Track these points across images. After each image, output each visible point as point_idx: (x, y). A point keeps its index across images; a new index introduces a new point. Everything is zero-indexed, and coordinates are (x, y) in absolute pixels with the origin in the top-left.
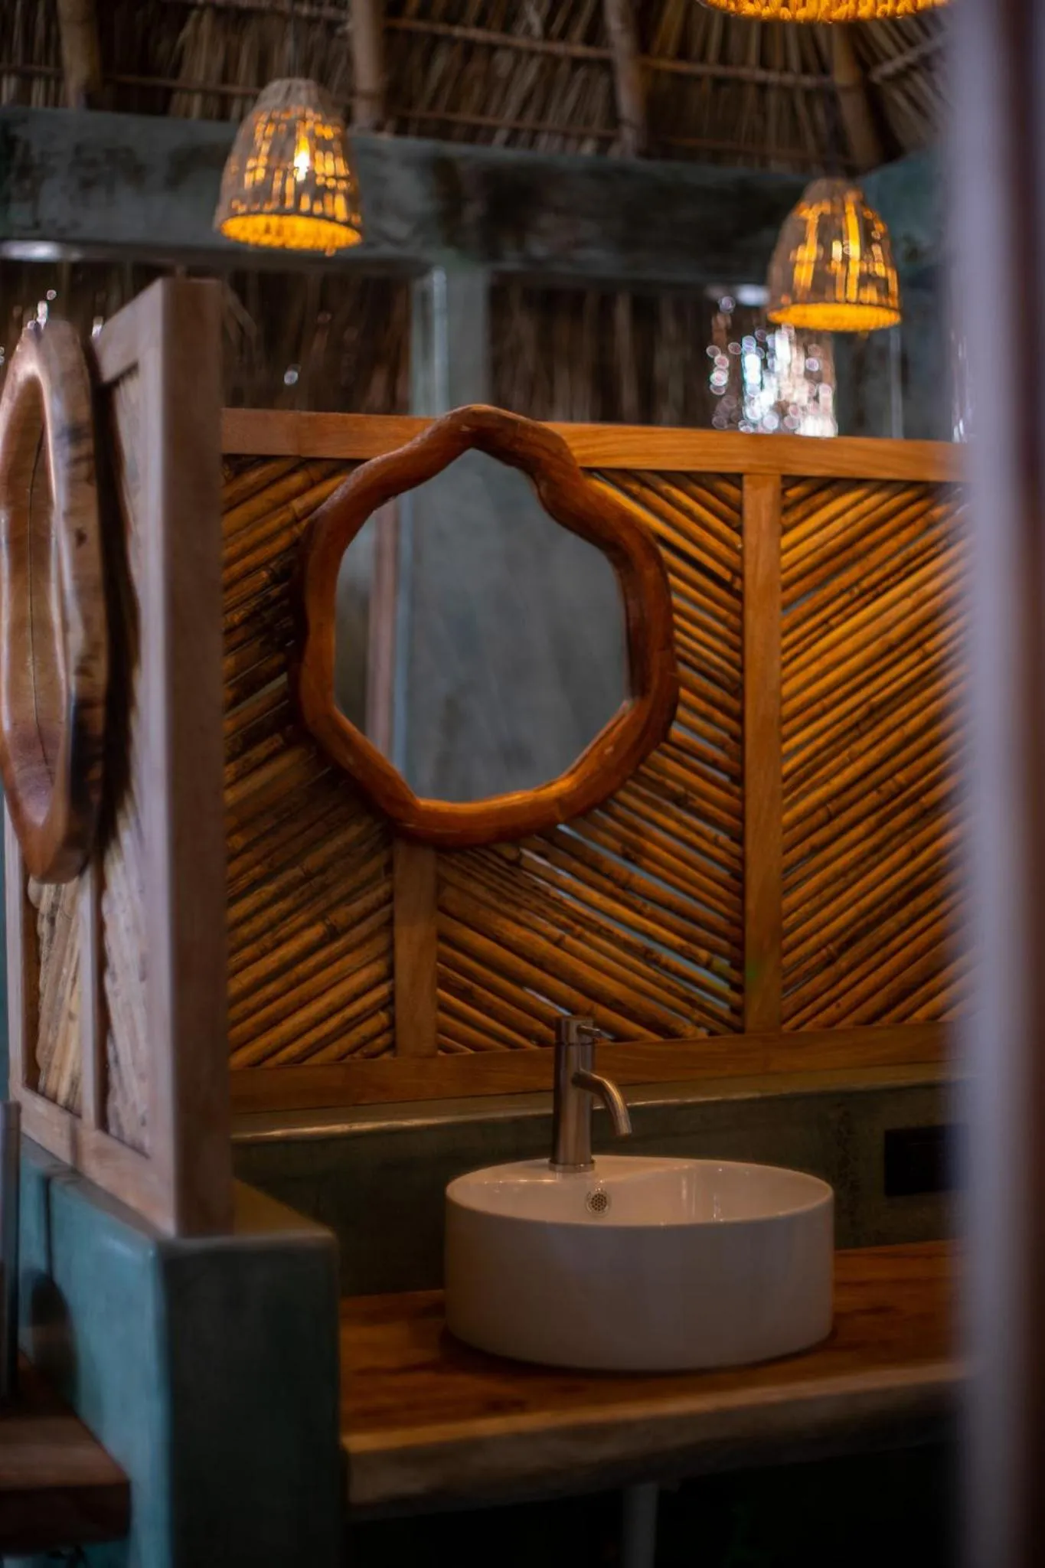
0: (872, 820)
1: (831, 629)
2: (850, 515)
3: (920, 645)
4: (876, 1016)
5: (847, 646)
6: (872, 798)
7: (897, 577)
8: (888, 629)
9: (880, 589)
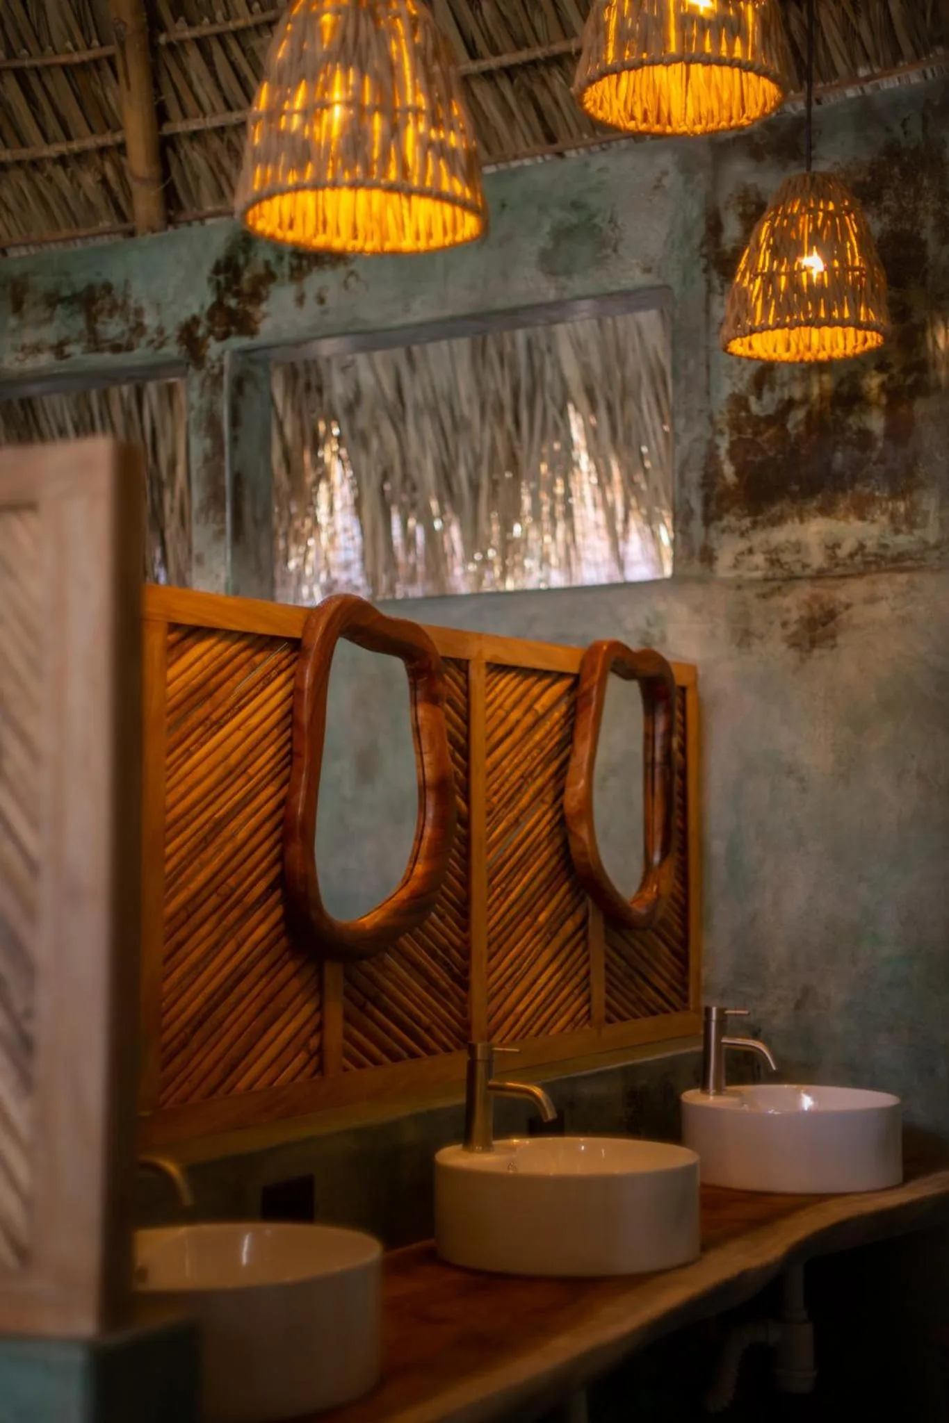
0: (214, 918)
1: (192, 754)
2: (206, 658)
3: (245, 771)
4: (213, 1091)
5: (202, 769)
6: (214, 900)
7: (232, 712)
8: (227, 757)
9: (222, 721)
